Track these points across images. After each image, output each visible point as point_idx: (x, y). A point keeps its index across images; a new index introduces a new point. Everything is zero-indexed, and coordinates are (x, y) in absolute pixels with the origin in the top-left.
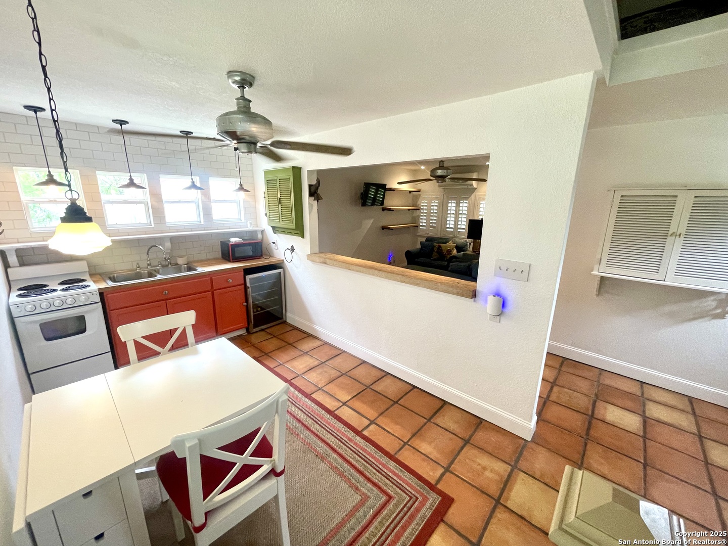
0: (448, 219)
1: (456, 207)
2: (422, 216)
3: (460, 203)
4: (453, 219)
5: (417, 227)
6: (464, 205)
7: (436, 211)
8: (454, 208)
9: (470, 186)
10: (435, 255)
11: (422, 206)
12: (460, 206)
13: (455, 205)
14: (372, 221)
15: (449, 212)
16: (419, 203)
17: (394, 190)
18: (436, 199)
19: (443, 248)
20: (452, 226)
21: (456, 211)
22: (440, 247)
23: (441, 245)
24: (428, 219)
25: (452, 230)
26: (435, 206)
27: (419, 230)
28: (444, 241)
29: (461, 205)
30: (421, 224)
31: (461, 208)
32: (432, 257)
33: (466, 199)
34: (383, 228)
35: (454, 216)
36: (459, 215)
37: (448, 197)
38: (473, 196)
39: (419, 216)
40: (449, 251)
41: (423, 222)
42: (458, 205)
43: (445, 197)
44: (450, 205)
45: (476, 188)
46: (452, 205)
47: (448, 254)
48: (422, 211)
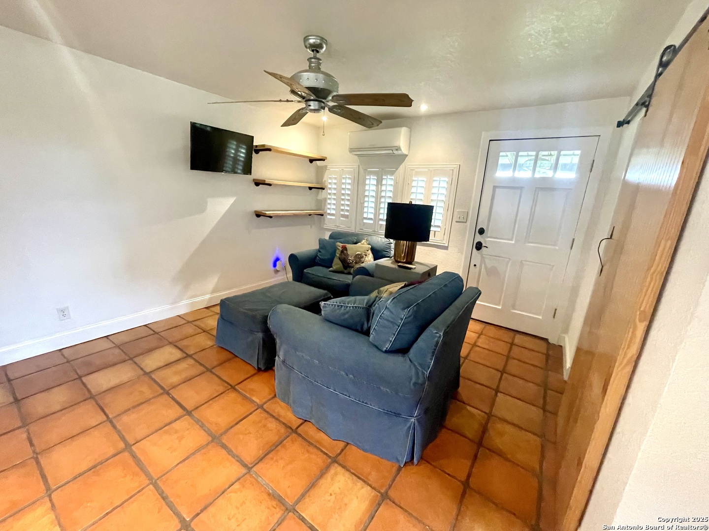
0: (366, 204)
1: (377, 185)
2: (329, 199)
3: (382, 179)
4: (373, 205)
5: (322, 215)
6: (389, 182)
7: (349, 192)
8: (374, 188)
9: (397, 150)
10: (337, 264)
11: (330, 183)
12: (382, 185)
13: (375, 182)
14: (232, 200)
15: (367, 193)
16: (325, 178)
17: (269, 150)
18: (349, 173)
19: (349, 252)
20: (372, 216)
21: (377, 192)
22: (345, 248)
23: (348, 246)
24: (338, 205)
25: (371, 222)
26: (348, 183)
27: (326, 222)
28: (355, 239)
29: (384, 182)
30: (328, 211)
31: (384, 188)
32: (331, 267)
33: (392, 173)
34: (258, 215)
35: (373, 200)
36: (380, 199)
37: (365, 170)
38: (402, 167)
39: (325, 200)
40: (359, 258)
41: (331, 208)
42: (379, 182)
43: (362, 171)
44: (367, 182)
45: (407, 155)
46: (371, 181)
47: (356, 263)
48: (329, 191)
